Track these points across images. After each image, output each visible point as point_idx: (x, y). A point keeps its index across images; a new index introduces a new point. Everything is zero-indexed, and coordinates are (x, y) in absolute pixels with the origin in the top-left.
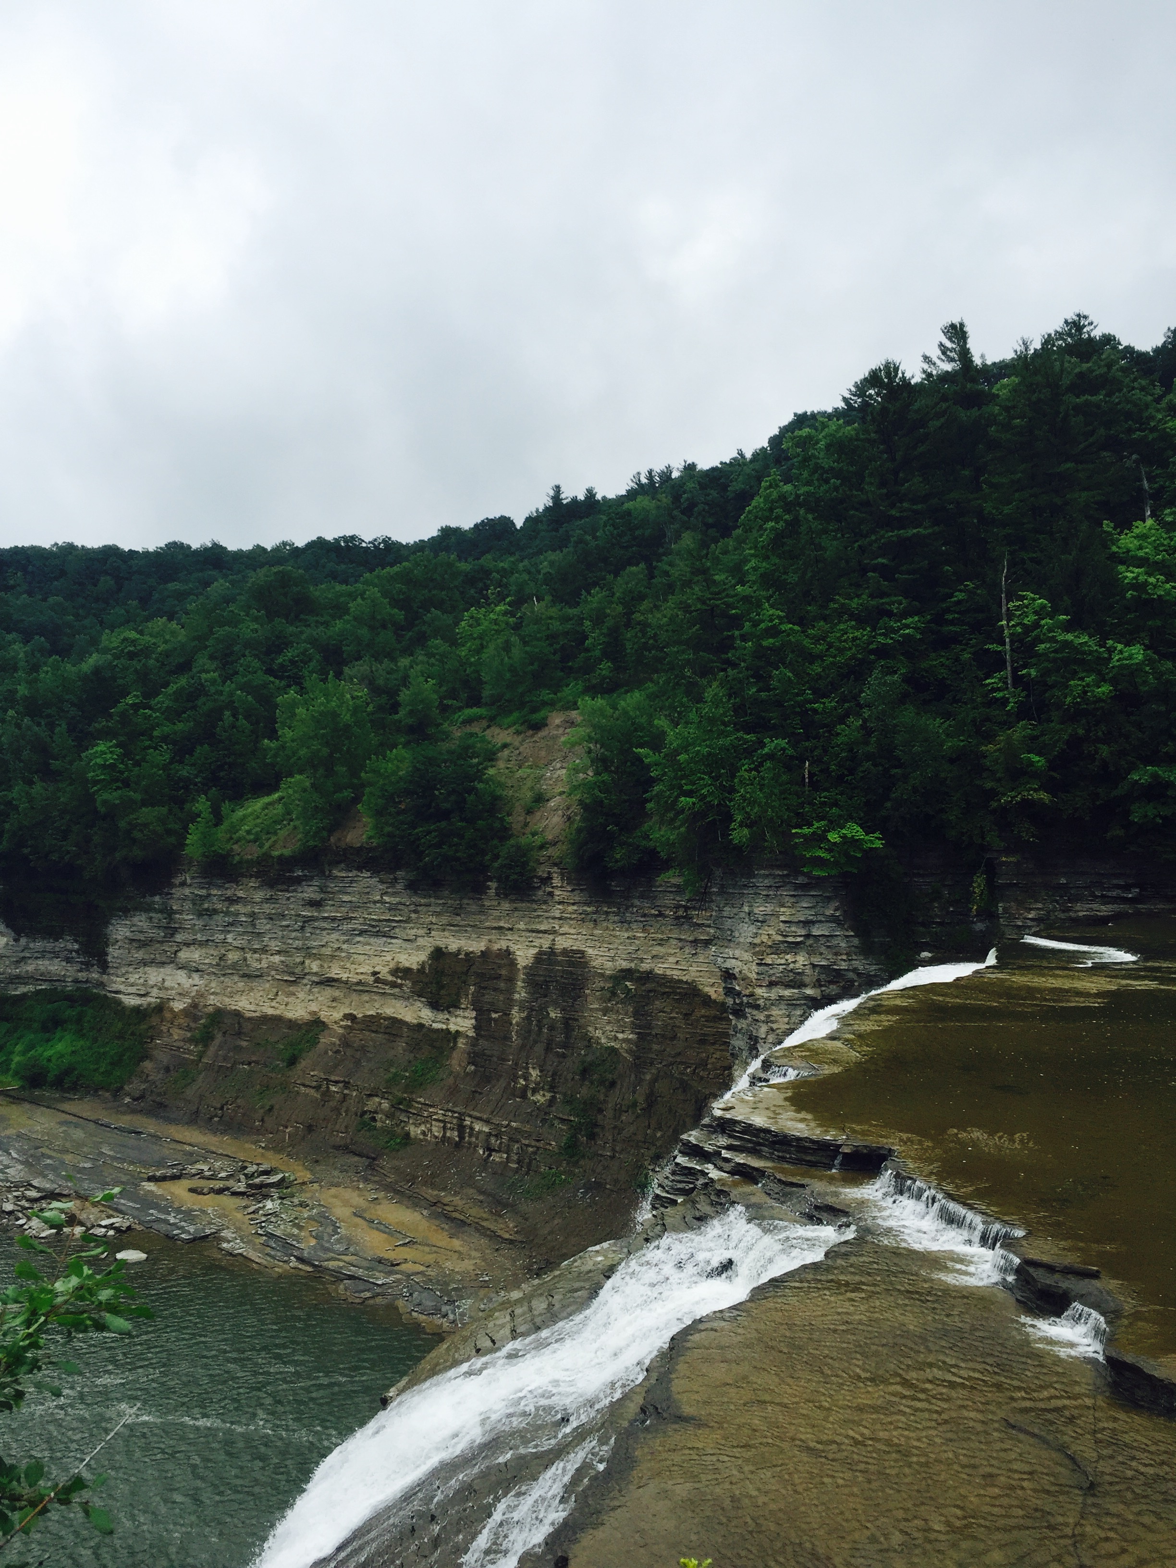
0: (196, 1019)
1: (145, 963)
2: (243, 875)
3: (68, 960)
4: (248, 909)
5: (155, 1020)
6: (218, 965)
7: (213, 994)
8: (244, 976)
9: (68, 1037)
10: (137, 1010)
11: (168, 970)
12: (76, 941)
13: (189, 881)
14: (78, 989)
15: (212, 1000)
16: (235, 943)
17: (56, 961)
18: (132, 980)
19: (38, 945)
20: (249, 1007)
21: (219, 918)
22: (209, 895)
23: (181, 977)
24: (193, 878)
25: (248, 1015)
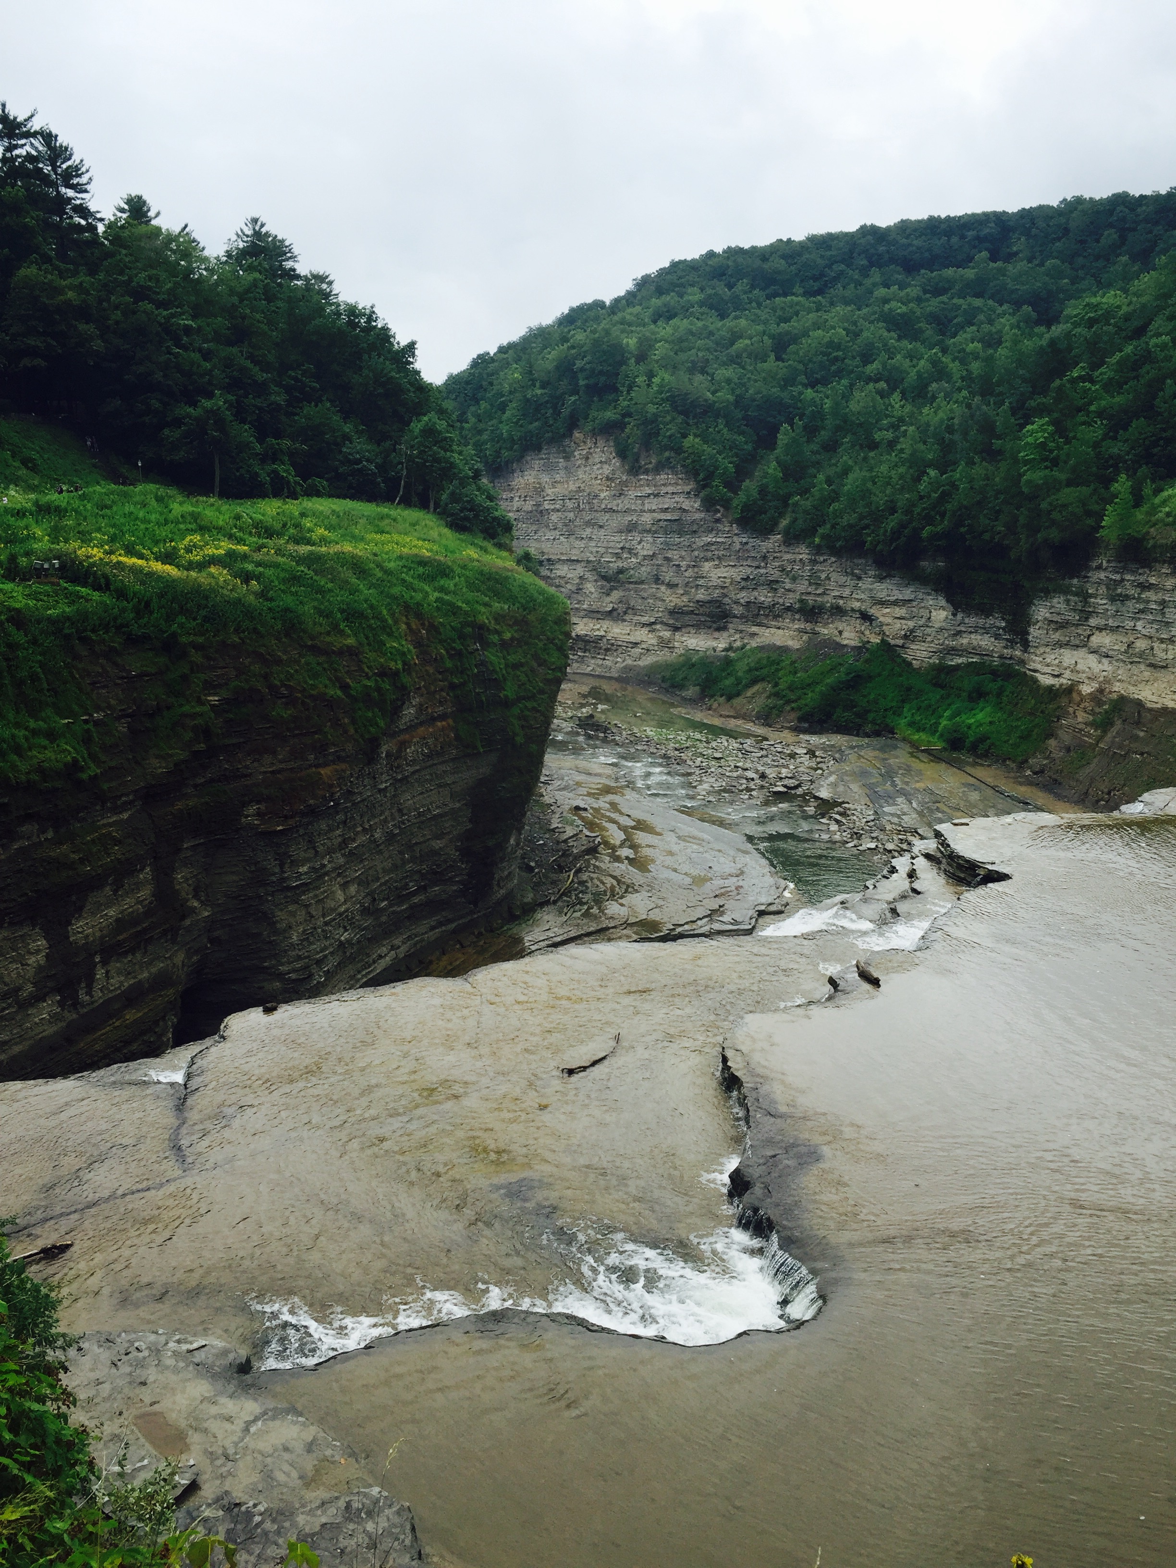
0: (1100, 703)
1: (1060, 645)
2: (1156, 560)
3: (997, 637)
4: (1160, 596)
5: (1064, 701)
6: (1126, 652)
7: (1119, 681)
8: (1152, 665)
9: (988, 709)
10: (1050, 689)
11: (1082, 653)
12: (1003, 619)
13: (1105, 564)
14: (1002, 665)
15: (1117, 687)
16: (1144, 632)
17: (986, 636)
18: (1048, 660)
19: (972, 620)
20: (1150, 697)
21: (1130, 604)
22: (1123, 580)
23: (1092, 660)
24: (1108, 561)
25: (1149, 705)
